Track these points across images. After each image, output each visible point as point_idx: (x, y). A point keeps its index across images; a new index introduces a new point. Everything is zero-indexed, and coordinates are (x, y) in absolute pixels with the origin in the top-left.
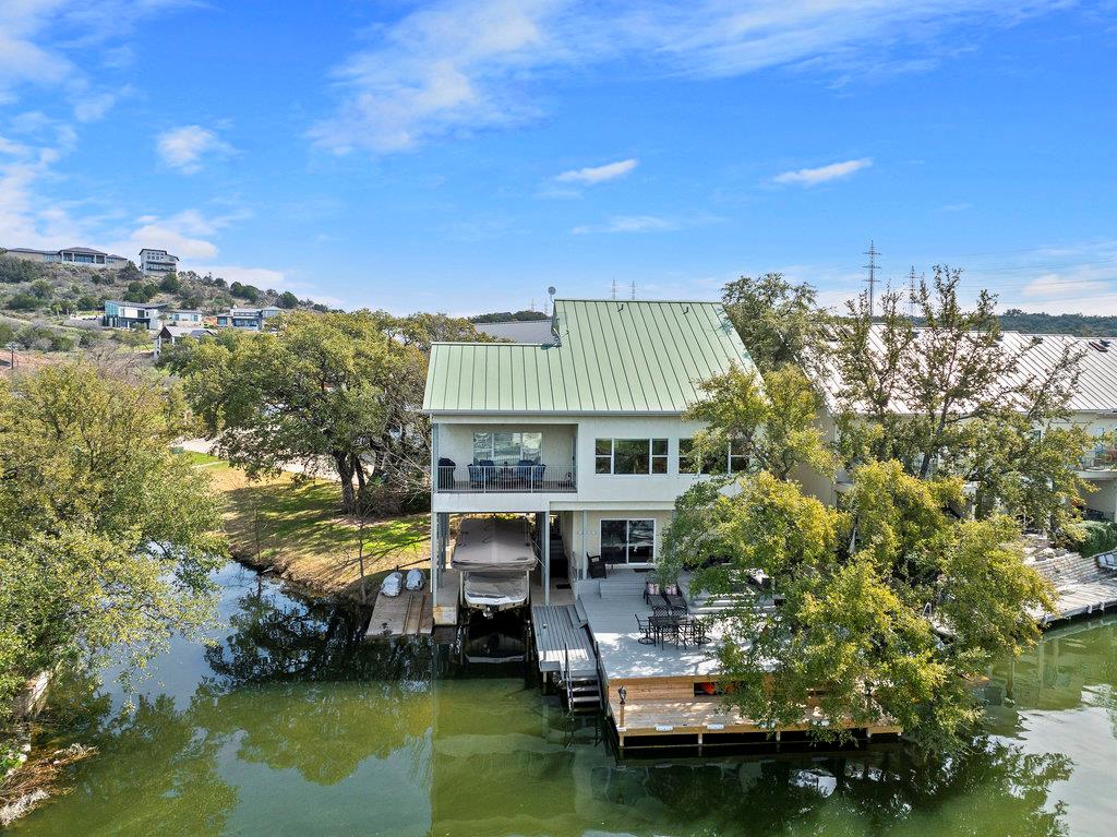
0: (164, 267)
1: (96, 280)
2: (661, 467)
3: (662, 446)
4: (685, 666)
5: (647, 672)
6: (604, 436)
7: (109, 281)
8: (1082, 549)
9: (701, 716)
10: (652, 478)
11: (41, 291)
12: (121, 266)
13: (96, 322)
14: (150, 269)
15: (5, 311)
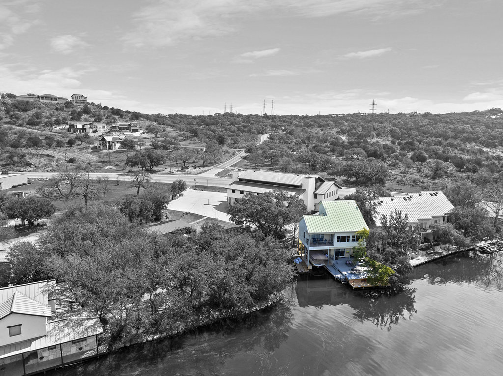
0: (82, 102)
1: (57, 109)
2: (348, 241)
3: (349, 237)
4: (359, 277)
5: (354, 278)
6: (339, 236)
7: (62, 110)
8: (423, 249)
9: (363, 284)
10: (347, 242)
11: (38, 116)
12: (64, 101)
13: (65, 131)
14: (76, 103)
15: (27, 126)
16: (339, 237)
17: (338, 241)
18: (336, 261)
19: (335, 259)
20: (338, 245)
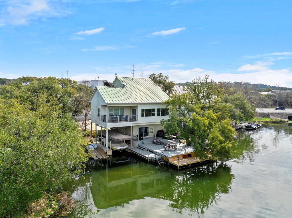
2: (154, 115)
3: (154, 110)
10: (152, 117)
16: (143, 110)
17: (143, 115)
18: (141, 141)
19: (140, 140)
20: (142, 121)
